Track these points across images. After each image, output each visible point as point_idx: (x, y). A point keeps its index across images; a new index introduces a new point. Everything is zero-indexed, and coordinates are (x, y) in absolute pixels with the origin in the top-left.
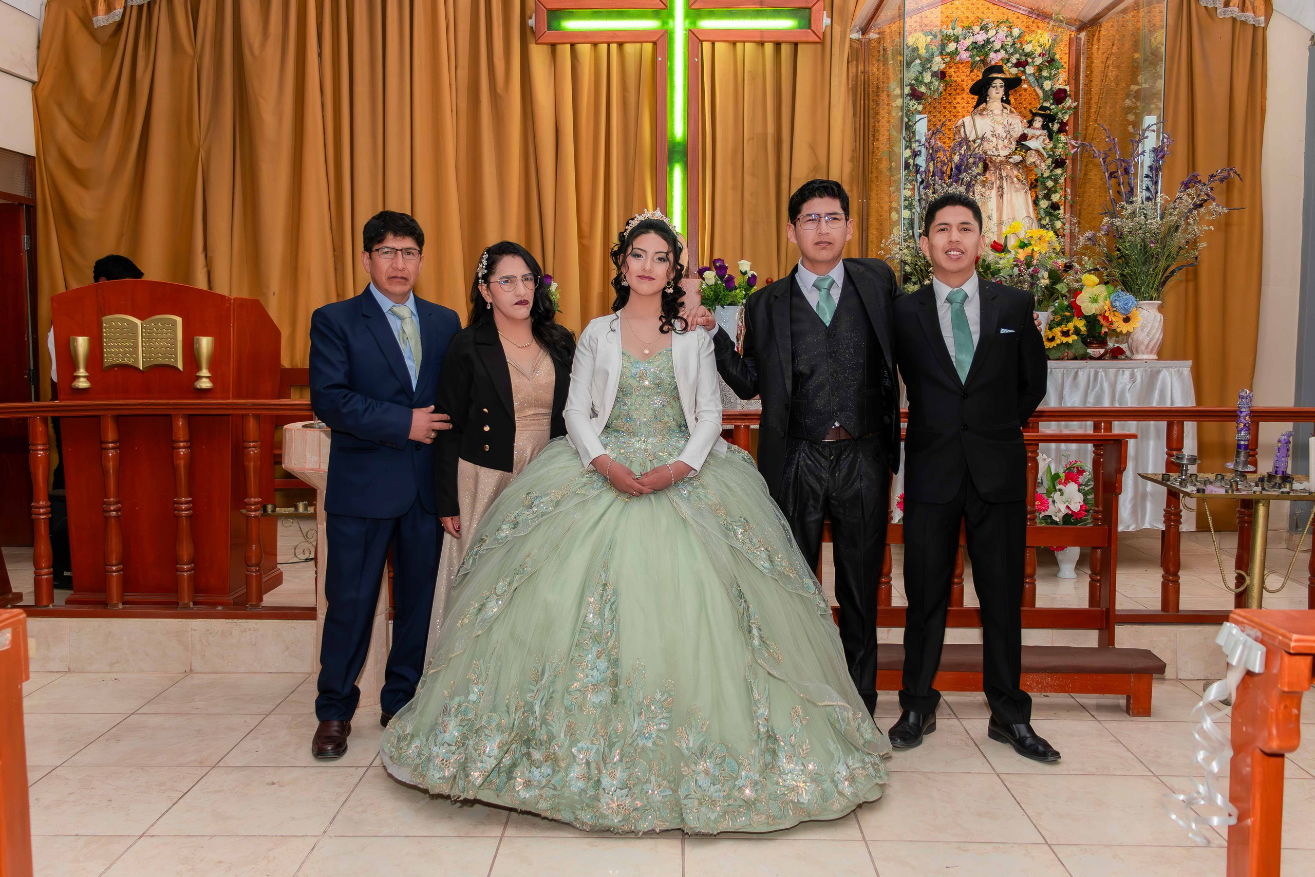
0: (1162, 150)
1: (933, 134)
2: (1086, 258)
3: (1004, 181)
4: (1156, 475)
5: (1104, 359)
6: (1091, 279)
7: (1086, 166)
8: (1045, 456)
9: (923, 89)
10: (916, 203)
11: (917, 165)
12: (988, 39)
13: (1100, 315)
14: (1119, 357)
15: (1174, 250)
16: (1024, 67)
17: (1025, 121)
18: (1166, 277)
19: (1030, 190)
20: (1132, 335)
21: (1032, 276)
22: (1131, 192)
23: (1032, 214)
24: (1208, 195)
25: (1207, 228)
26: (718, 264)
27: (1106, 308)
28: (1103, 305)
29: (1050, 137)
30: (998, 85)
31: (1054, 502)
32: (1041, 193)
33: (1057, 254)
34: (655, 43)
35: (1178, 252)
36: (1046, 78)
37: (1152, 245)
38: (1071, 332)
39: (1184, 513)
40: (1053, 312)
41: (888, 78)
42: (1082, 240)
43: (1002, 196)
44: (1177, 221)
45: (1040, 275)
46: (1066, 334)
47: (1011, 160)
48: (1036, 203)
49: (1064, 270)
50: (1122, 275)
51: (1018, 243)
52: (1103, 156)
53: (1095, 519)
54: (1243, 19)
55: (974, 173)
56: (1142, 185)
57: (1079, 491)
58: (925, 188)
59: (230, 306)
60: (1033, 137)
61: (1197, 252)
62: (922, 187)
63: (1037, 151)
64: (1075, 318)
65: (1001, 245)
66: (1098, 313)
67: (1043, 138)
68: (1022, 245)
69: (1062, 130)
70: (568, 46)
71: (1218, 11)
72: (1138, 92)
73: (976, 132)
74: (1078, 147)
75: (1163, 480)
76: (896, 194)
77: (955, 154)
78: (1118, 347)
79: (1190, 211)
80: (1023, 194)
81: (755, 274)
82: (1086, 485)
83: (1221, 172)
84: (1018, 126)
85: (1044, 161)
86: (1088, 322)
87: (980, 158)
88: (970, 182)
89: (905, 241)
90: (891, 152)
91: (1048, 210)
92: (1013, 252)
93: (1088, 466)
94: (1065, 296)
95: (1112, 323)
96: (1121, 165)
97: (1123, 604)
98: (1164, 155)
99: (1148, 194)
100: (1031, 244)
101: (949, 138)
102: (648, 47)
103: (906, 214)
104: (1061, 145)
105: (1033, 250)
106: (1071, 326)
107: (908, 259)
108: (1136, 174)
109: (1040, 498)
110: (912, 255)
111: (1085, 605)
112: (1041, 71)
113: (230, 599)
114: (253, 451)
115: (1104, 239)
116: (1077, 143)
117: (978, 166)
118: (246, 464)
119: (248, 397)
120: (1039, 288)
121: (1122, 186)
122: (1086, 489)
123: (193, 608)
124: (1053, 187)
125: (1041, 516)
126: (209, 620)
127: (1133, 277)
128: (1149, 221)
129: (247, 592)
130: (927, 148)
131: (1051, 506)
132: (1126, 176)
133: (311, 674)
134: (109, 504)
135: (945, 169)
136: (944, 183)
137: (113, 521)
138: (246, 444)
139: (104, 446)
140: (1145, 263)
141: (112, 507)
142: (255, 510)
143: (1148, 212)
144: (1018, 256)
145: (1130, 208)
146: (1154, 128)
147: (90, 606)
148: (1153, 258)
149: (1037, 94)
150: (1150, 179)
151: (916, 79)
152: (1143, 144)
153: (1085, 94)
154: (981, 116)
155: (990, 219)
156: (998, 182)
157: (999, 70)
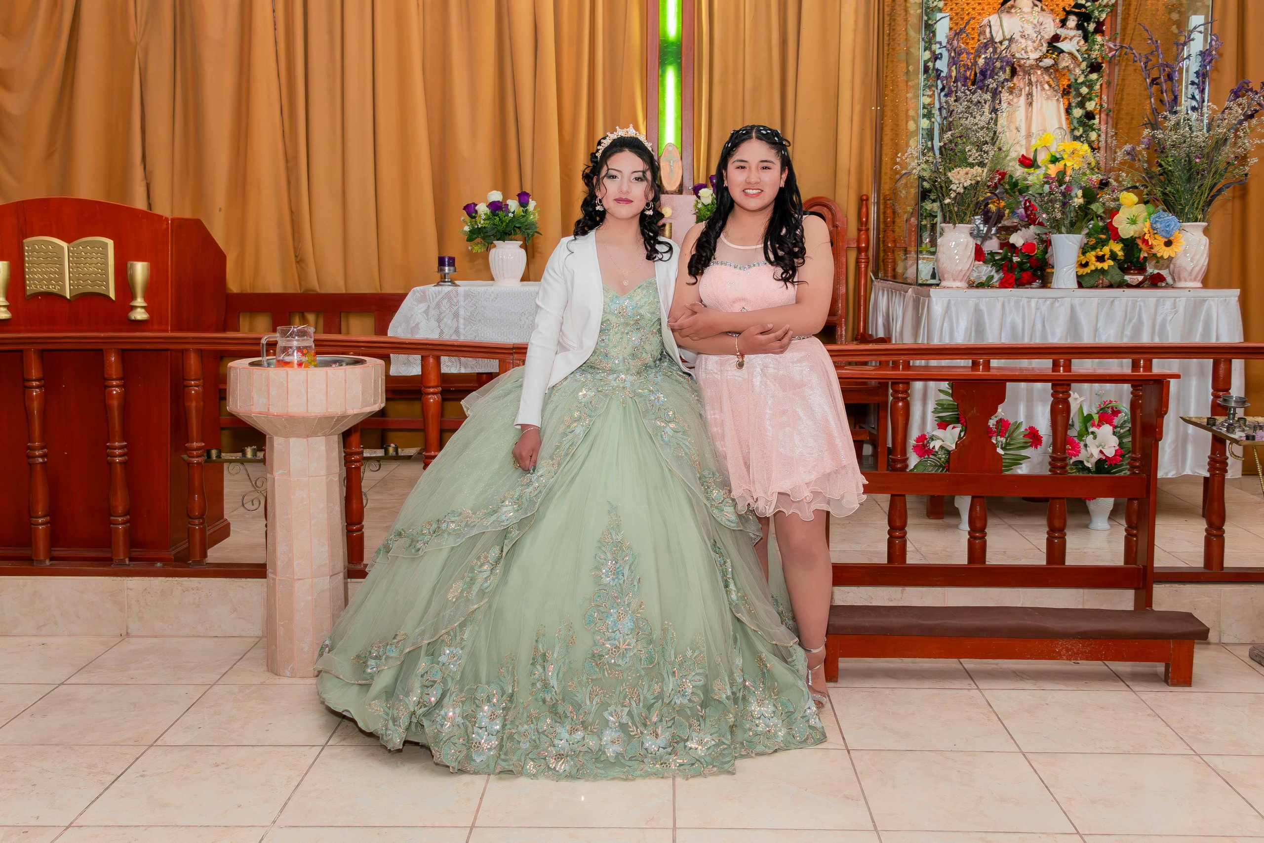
0: (1210, 54)
1: (957, 34)
2: (1124, 174)
3: (1034, 87)
4: (1200, 418)
5: (1143, 287)
6: (1128, 198)
7: (1124, 70)
8: (1078, 396)
10: (936, 112)
11: (937, 70)
13: (1139, 238)
14: (1159, 284)
15: (1222, 166)
17: (1058, 21)
18: (1212, 196)
19: (1062, 97)
20: (1174, 260)
21: (1064, 195)
22: (1175, 100)
23: (1065, 126)
24: (1259, 104)
25: (1259, 142)
27: (1146, 230)
28: (1143, 226)
29: (1086, 38)
31: (1086, 446)
32: (1074, 101)
33: (1092, 169)
35: (1226, 169)
38: (1106, 257)
39: (1230, 461)
40: (1087, 234)
42: (1120, 155)
43: (1031, 104)
44: (1225, 133)
45: (1073, 194)
46: (1101, 259)
47: (1041, 64)
48: (1068, 111)
49: (1099, 188)
50: (1164, 194)
51: (1048, 157)
52: (1144, 60)
53: (1132, 467)
55: (1001, 79)
56: (1186, 93)
57: (1114, 433)
58: (946, 96)
59: (167, 229)
60: (1065, 38)
62: (943, 94)
63: (1070, 54)
64: (1111, 242)
66: (1136, 235)
68: (1053, 159)
69: (1099, 30)
73: (1003, 32)
74: (1117, 50)
75: (1208, 424)
76: (913, 101)
77: (980, 57)
78: (1158, 273)
79: (1241, 123)
80: (1055, 102)
82: (1122, 427)
84: (1050, 27)
85: (1079, 66)
86: (1125, 245)
87: (1008, 63)
88: (996, 89)
89: (924, 154)
90: (908, 53)
91: (1082, 119)
93: (1125, 407)
94: (1101, 217)
95: (1151, 247)
96: (1164, 70)
98: (1212, 60)
99: (1194, 103)
100: (1062, 158)
101: (973, 39)
103: (925, 123)
104: (1097, 47)
105: (1065, 165)
106: (1106, 250)
107: (926, 174)
108: (1180, 81)
109: (1070, 441)
110: (931, 170)
111: (1120, 561)
113: (171, 554)
114: (195, 390)
115: (1144, 153)
116: (1115, 46)
117: (1005, 70)
118: (188, 404)
119: (189, 330)
120: (1072, 208)
121: (1165, 94)
122: (1122, 431)
123: (129, 565)
124: (1088, 93)
125: (1071, 461)
126: (147, 578)
127: (1176, 196)
128: (1195, 133)
129: (189, 547)
130: (949, 51)
131: (1083, 450)
132: (1169, 82)
133: (261, 638)
134: (34, 449)
135: (968, 75)
136: (968, 89)
137: (38, 467)
138: (186, 383)
139: (27, 384)
140: (1189, 180)
141: (37, 453)
142: (198, 456)
143: (1193, 123)
144: (1049, 172)
145: (1173, 119)
146: (1202, 28)
147: (14, 562)
148: (1198, 175)
150: (1196, 86)
152: (1189, 47)
154: (1008, 15)
155: (1018, 130)
156: (1027, 88)
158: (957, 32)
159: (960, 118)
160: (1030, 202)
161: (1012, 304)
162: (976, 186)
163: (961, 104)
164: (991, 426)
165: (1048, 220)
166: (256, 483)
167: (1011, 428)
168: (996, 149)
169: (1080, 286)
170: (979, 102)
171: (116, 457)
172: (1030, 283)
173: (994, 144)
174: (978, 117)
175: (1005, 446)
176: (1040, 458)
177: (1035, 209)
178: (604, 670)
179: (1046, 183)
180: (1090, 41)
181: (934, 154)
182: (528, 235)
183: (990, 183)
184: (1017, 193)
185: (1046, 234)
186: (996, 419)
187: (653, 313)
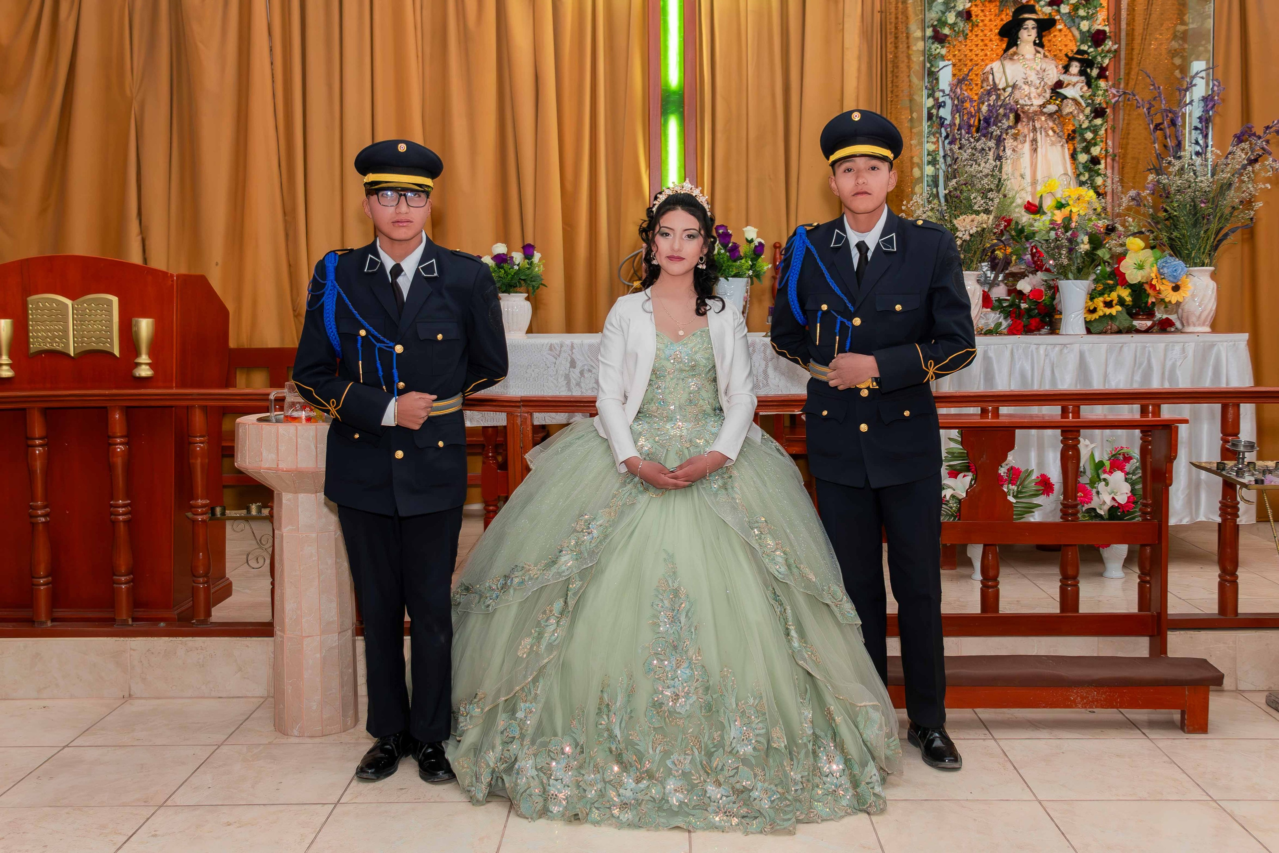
0: (1212, 99)
2: (1130, 219)
3: (1038, 134)
4: (1210, 463)
5: (1152, 333)
6: (1135, 243)
7: (1129, 116)
8: (1087, 442)
9: (946, 31)
11: (941, 118)
13: (1147, 283)
14: (1168, 329)
15: (1227, 211)
16: (1058, 6)
17: (1060, 67)
18: (1218, 241)
19: (1067, 143)
20: (1182, 305)
21: (1070, 240)
22: (1179, 145)
23: (1070, 171)
24: (1263, 149)
25: (1263, 187)
26: (721, 231)
27: (1153, 275)
28: (1150, 272)
29: (1088, 85)
31: (1098, 493)
33: (1098, 215)
35: (1232, 213)
36: (1083, 18)
38: (1114, 302)
39: (1242, 506)
40: (1094, 280)
41: (907, 18)
42: (1125, 200)
43: (1035, 150)
44: (1230, 178)
45: (1079, 240)
46: (1109, 305)
47: (1045, 110)
49: (1106, 233)
50: (1170, 239)
51: (1054, 203)
52: (1147, 106)
53: (1144, 513)
55: (1005, 127)
56: (1189, 139)
57: (1126, 480)
58: (950, 143)
59: (172, 285)
60: (1069, 84)
61: (1252, 213)
62: (947, 142)
63: (1074, 99)
64: (1119, 287)
65: (1035, 206)
66: (1144, 280)
67: (1080, 85)
68: (1058, 205)
69: (1102, 75)
72: (1185, 33)
73: (1006, 80)
74: (1120, 96)
75: (1218, 469)
76: (918, 148)
77: (983, 104)
78: (1167, 318)
79: (1244, 167)
80: (1059, 147)
81: (763, 242)
82: (1134, 473)
83: (1276, 124)
84: (1053, 74)
85: (1083, 111)
86: (1133, 291)
87: (1011, 110)
88: (1000, 136)
89: (929, 202)
90: (911, 101)
91: (1087, 165)
92: (1049, 214)
93: (1136, 453)
94: (1108, 262)
95: (1159, 292)
96: (1167, 116)
97: (1176, 607)
98: (1214, 105)
99: (1198, 148)
100: (1068, 205)
103: (929, 170)
104: (1101, 93)
105: (1071, 211)
106: (1114, 296)
108: (1184, 126)
109: (1083, 488)
110: (937, 217)
111: (1134, 609)
112: (1077, 10)
113: (174, 614)
114: (200, 447)
115: (1149, 198)
116: (1118, 92)
117: (1009, 119)
118: (192, 461)
119: (192, 386)
120: (1079, 255)
121: (1168, 140)
122: (1134, 477)
123: (132, 625)
124: (1093, 138)
125: (1084, 509)
126: (150, 638)
127: (1183, 241)
128: (1199, 178)
129: (193, 606)
130: (952, 98)
131: (1095, 498)
132: (1172, 128)
133: (266, 698)
134: (36, 508)
135: (972, 122)
136: (972, 137)
137: (41, 527)
138: (192, 439)
139: (30, 442)
140: (1195, 225)
141: (39, 512)
142: (202, 514)
143: (1198, 169)
144: (1055, 218)
145: (1177, 164)
146: (1203, 74)
147: (14, 624)
148: (1203, 219)
149: (1073, 36)
150: (1199, 132)
151: (939, 20)
152: (1192, 92)
153: (1127, 35)
154: (1011, 61)
155: (1022, 176)
156: (1032, 134)
157: (1032, 9)
158: (960, 81)
159: (964, 165)
160: (1036, 248)
161: (1021, 351)
162: (981, 233)
163: (965, 152)
164: (1002, 474)
165: (1055, 266)
166: (260, 540)
167: (1022, 476)
168: (1001, 196)
169: (1089, 332)
170: (983, 149)
171: (120, 515)
172: (1039, 330)
173: (998, 191)
174: (983, 164)
175: (1017, 494)
176: (1053, 506)
177: (1041, 255)
178: (665, 718)
179: (1052, 229)
181: (940, 202)
182: (533, 287)
183: (996, 230)
184: (1023, 240)
185: (1053, 280)
186: (1008, 467)
187: (708, 359)
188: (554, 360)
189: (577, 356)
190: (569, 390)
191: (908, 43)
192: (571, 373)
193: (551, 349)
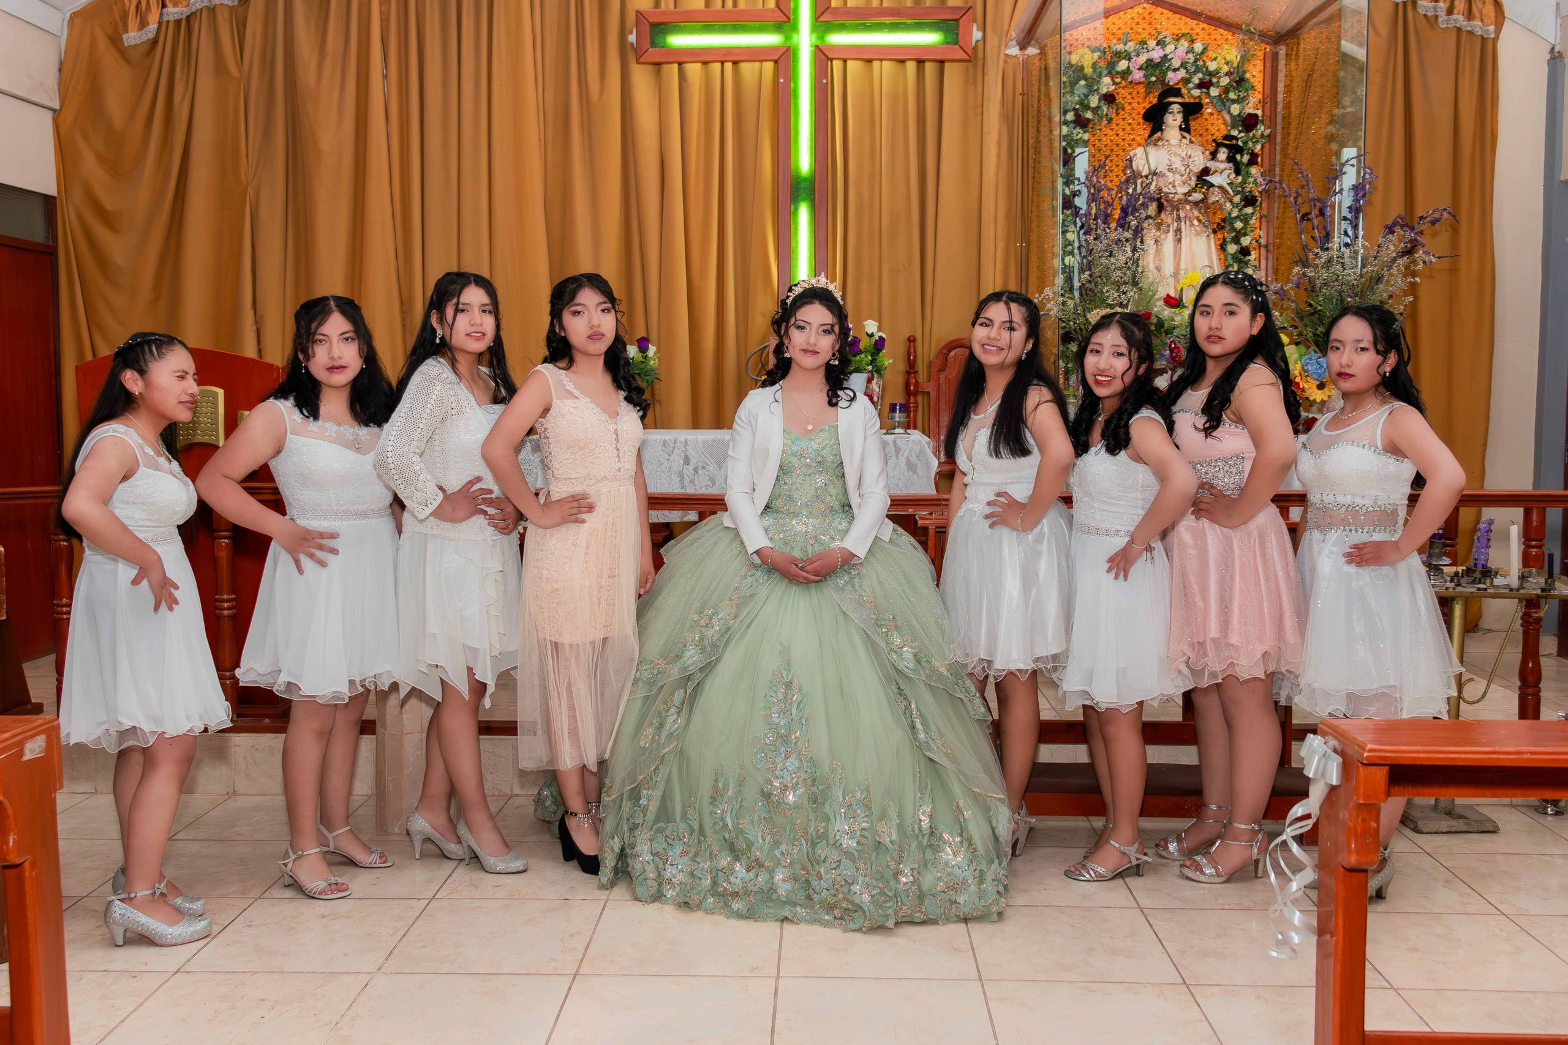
0: (1363, 188)
1: (1095, 170)
3: (1183, 223)
9: (1089, 115)
10: (1076, 251)
11: (1076, 207)
12: (1166, 56)
16: (1208, 88)
17: (1208, 152)
19: (1215, 232)
22: (1328, 236)
23: (1216, 263)
24: (1416, 240)
25: (1411, 280)
29: (1238, 172)
30: (1176, 110)
32: (1229, 236)
34: (776, 62)
36: (1234, 101)
37: (1349, 299)
43: (1179, 240)
44: (1379, 271)
47: (1190, 198)
48: (1222, 247)
50: (1315, 335)
52: (1294, 195)
54: (1469, 29)
56: (1339, 229)
58: (1085, 234)
60: (1216, 171)
62: (1082, 232)
63: (1221, 188)
67: (1227, 172)
69: (1253, 161)
70: (676, 66)
71: (1440, 20)
72: (1341, 117)
73: (1149, 166)
74: (1266, 185)
78: (1310, 418)
79: (1394, 260)
80: (1205, 238)
81: (884, 336)
83: (1432, 214)
84: (1199, 160)
85: (1230, 200)
89: (1062, 295)
90: (1054, 188)
91: (1236, 255)
96: (1315, 205)
98: (1365, 194)
99: (1347, 240)
102: (769, 66)
104: (1251, 180)
107: (1065, 316)
108: (1332, 216)
110: (1070, 311)
112: (1228, 93)
115: (1293, 292)
116: (1264, 180)
121: (1316, 230)
124: (1243, 228)
126: (254, 734)
128: (1348, 271)
130: (1088, 187)
132: (1321, 218)
133: (370, 796)
135: (1109, 212)
136: (1109, 228)
143: (1347, 260)
145: (1324, 256)
146: (1354, 162)
149: (1224, 120)
150: (1348, 222)
151: (1081, 103)
152: (1341, 181)
153: (1284, 118)
154: (1155, 148)
155: (1158, 270)
156: (1176, 224)
157: (1177, 93)
158: (1097, 168)
159: (1099, 257)
160: (1174, 344)
163: (1101, 243)
168: (1138, 289)
170: (1119, 241)
171: (224, 610)
173: (1134, 284)
177: (1178, 351)
178: (774, 809)
180: (1243, 173)
181: (1072, 295)
182: (648, 381)
184: (1164, 334)
187: (836, 455)
188: (668, 457)
189: (691, 453)
190: (683, 487)
191: (1050, 127)
192: (685, 470)
193: (664, 445)
